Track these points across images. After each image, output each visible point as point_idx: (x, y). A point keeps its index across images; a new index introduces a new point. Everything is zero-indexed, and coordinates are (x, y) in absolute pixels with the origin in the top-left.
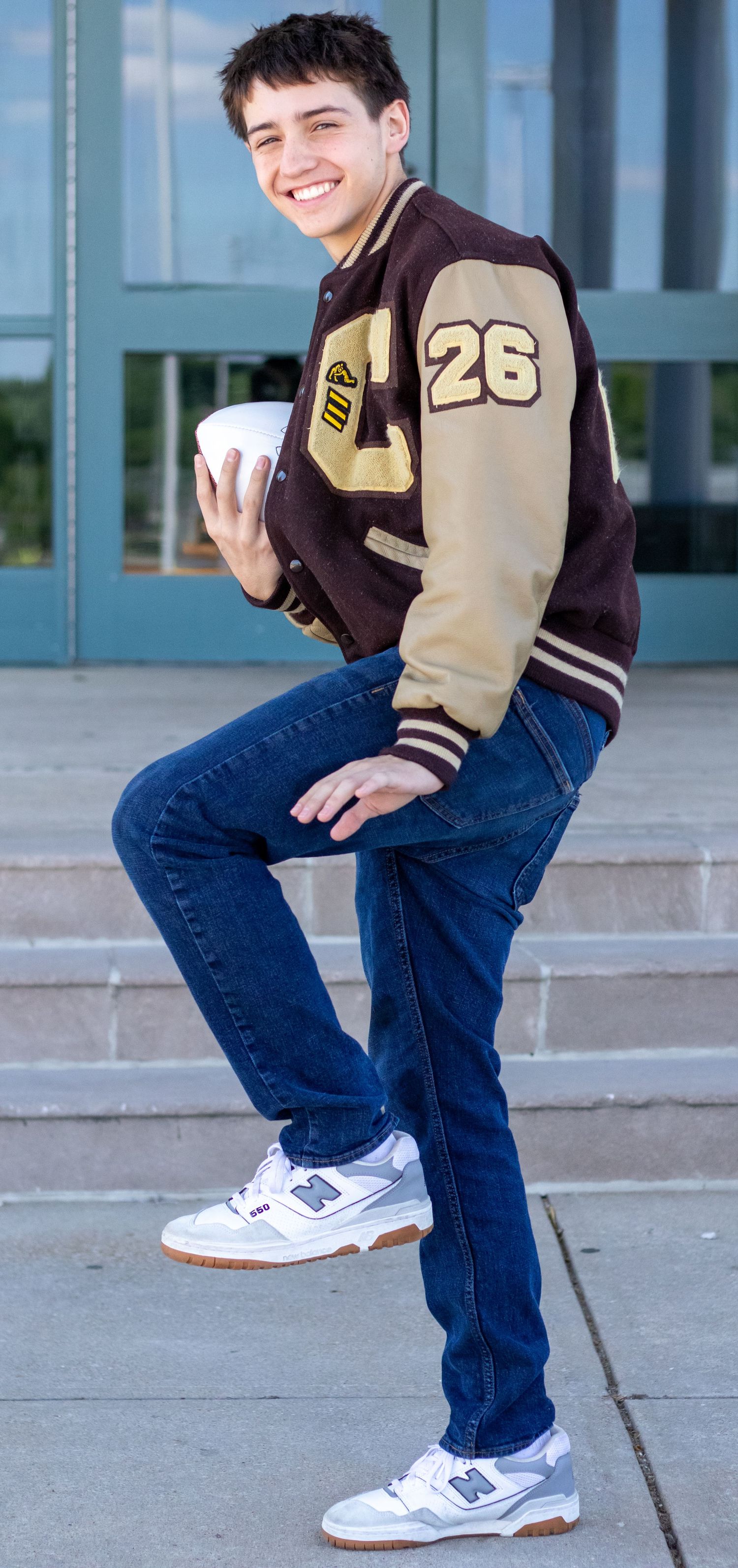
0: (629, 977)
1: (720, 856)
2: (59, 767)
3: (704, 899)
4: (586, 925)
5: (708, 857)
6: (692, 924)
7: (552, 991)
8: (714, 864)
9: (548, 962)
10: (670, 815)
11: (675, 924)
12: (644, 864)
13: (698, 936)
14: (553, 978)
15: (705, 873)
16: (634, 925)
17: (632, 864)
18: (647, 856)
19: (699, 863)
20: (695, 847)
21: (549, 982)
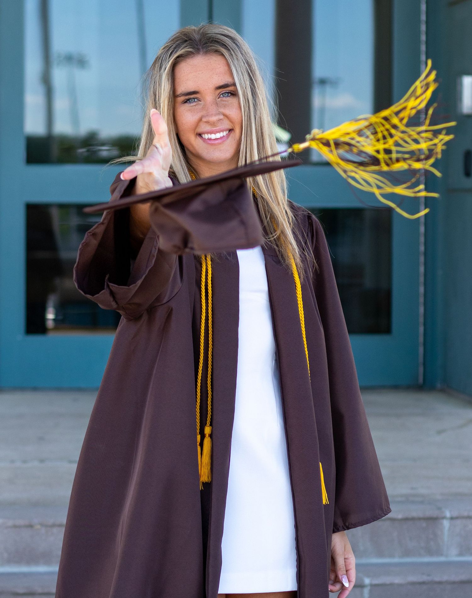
0: (413, 584)
1: (455, 514)
2: (42, 461)
3: (446, 538)
4: (380, 554)
5: (448, 514)
6: (438, 552)
7: (371, 592)
8: (452, 518)
9: (368, 576)
10: (412, 488)
11: (430, 552)
12: (413, 519)
13: (442, 559)
14: (372, 586)
15: (446, 524)
16: (407, 553)
17: (406, 519)
18: (414, 514)
19: (444, 518)
20: (439, 509)
21: (369, 588)
